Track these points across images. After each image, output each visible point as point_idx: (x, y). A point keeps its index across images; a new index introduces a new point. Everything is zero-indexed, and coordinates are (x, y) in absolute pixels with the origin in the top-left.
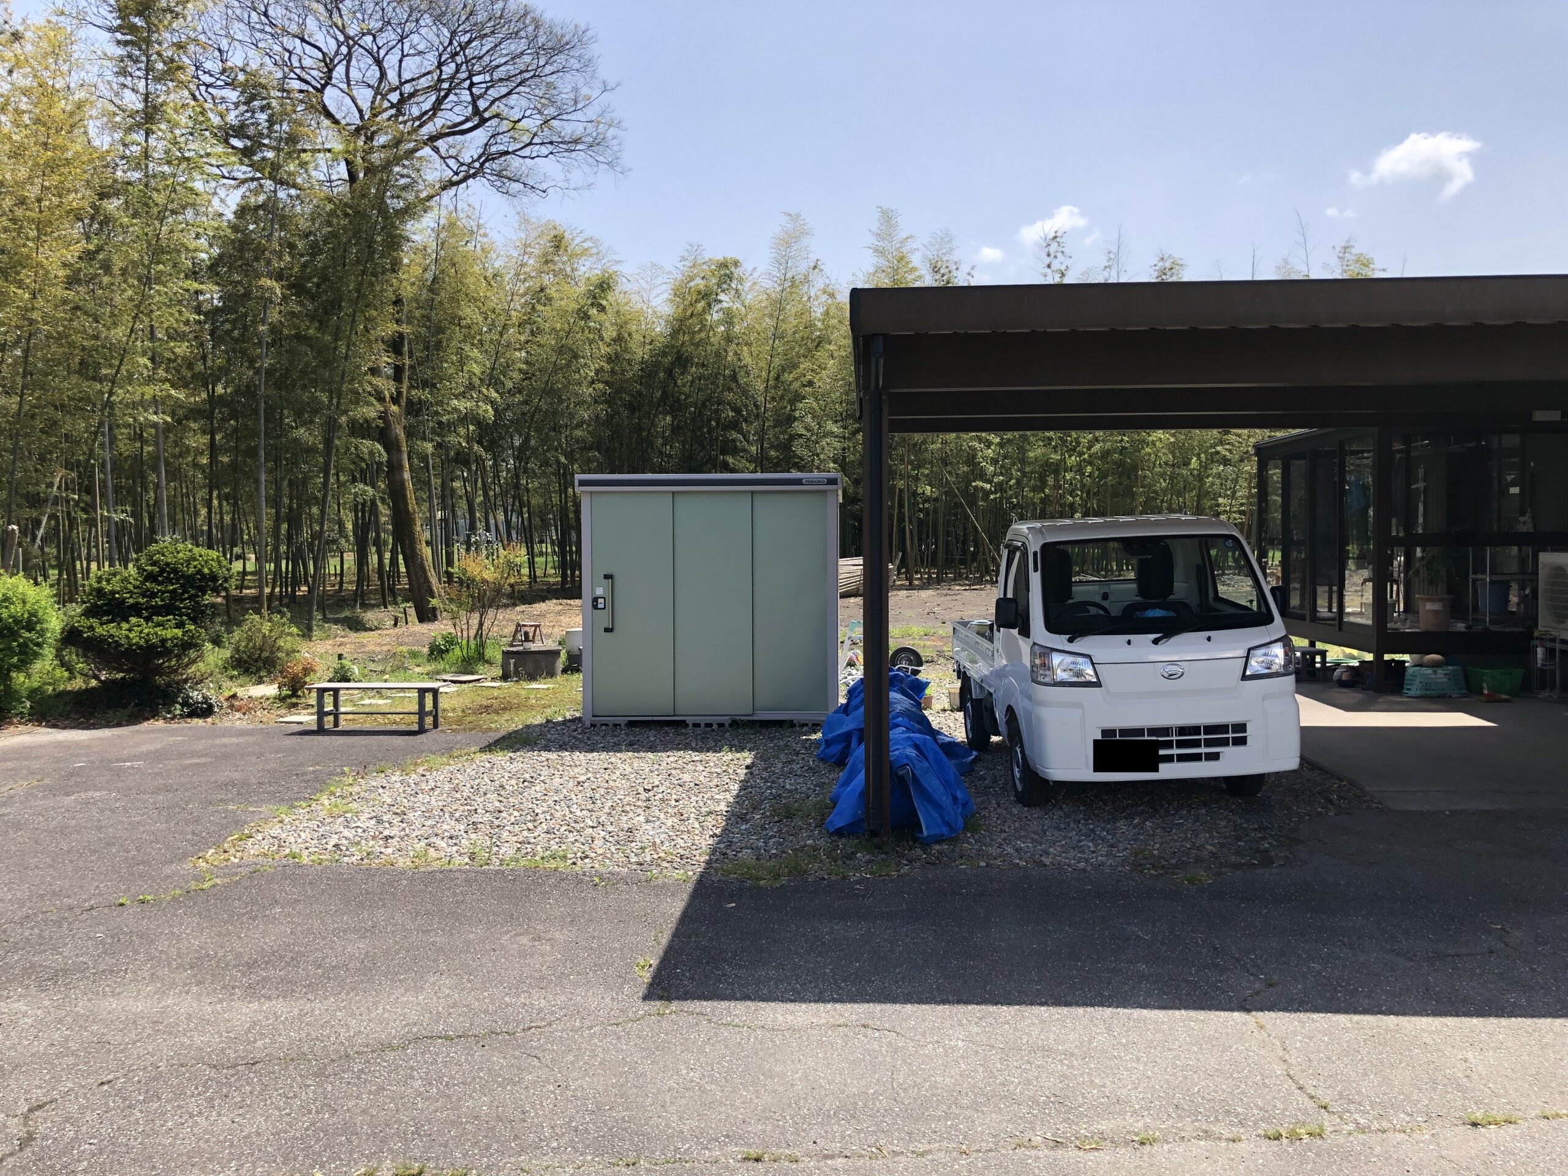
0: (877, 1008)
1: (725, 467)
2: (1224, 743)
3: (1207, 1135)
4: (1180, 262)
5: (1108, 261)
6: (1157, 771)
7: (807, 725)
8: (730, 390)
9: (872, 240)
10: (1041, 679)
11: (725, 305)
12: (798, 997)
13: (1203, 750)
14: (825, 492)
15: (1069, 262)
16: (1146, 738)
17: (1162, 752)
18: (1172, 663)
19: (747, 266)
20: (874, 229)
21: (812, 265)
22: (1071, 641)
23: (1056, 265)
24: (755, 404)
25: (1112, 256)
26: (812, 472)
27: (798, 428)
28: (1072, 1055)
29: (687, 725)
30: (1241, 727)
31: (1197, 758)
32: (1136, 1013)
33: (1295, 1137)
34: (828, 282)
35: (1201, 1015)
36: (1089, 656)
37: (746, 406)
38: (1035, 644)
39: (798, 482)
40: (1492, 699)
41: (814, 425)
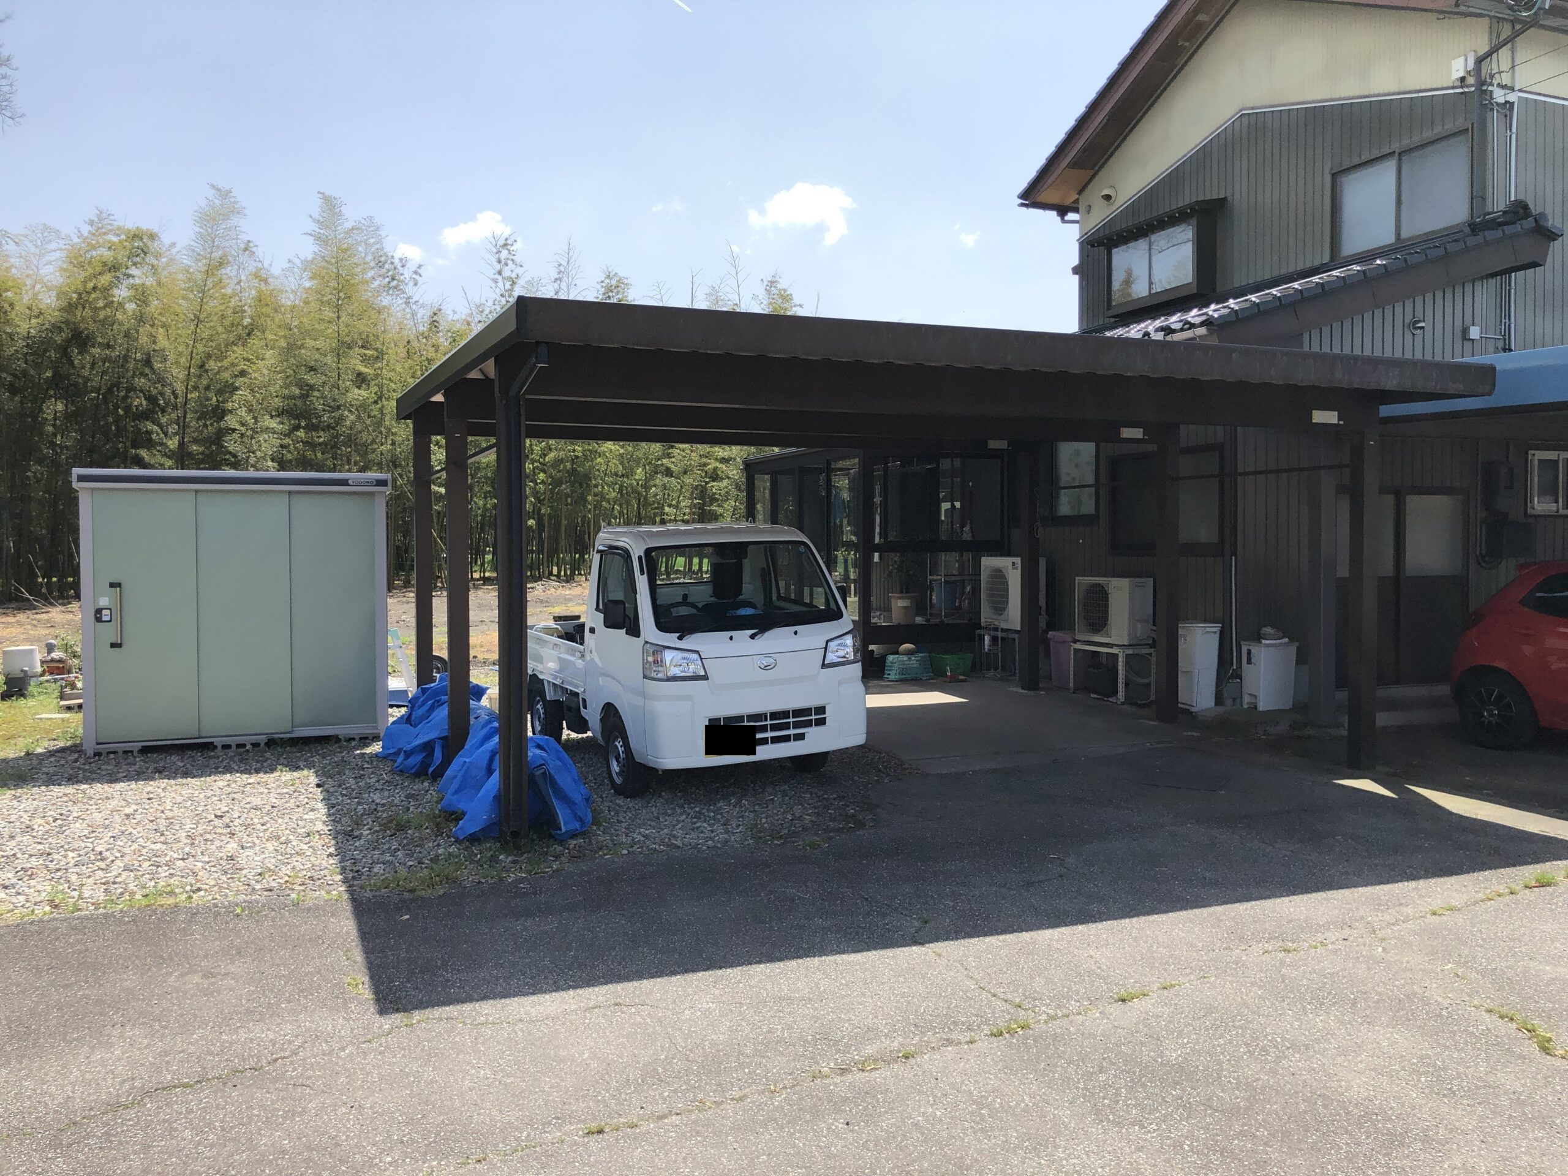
0: (619, 988)
1: (140, 463)
2: (808, 724)
3: (949, 1042)
4: (626, 281)
5: (559, 273)
6: (754, 753)
7: (354, 739)
8: (142, 374)
9: (313, 227)
10: (653, 675)
11: (137, 281)
12: (535, 989)
13: (792, 732)
14: (372, 494)
15: (519, 270)
16: (746, 724)
17: (759, 736)
18: (767, 655)
19: (166, 239)
20: (316, 215)
21: (242, 246)
22: (680, 638)
23: (507, 272)
24: (174, 393)
25: (562, 269)
26: (247, 470)
27: (231, 421)
28: (810, 999)
29: (216, 747)
30: (821, 710)
31: (786, 739)
32: (838, 958)
33: (1012, 1032)
34: (260, 265)
35: (889, 952)
36: (697, 652)
37: (162, 394)
38: (646, 642)
39: (344, 482)
40: (954, 680)
41: (249, 419)
